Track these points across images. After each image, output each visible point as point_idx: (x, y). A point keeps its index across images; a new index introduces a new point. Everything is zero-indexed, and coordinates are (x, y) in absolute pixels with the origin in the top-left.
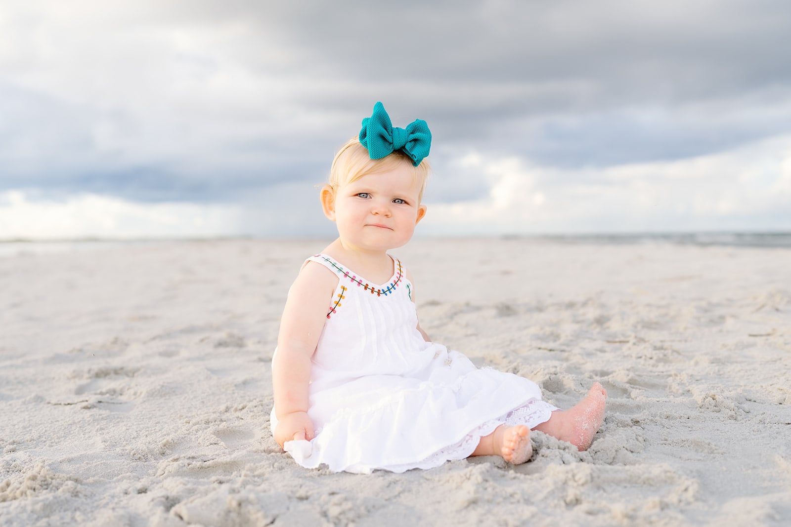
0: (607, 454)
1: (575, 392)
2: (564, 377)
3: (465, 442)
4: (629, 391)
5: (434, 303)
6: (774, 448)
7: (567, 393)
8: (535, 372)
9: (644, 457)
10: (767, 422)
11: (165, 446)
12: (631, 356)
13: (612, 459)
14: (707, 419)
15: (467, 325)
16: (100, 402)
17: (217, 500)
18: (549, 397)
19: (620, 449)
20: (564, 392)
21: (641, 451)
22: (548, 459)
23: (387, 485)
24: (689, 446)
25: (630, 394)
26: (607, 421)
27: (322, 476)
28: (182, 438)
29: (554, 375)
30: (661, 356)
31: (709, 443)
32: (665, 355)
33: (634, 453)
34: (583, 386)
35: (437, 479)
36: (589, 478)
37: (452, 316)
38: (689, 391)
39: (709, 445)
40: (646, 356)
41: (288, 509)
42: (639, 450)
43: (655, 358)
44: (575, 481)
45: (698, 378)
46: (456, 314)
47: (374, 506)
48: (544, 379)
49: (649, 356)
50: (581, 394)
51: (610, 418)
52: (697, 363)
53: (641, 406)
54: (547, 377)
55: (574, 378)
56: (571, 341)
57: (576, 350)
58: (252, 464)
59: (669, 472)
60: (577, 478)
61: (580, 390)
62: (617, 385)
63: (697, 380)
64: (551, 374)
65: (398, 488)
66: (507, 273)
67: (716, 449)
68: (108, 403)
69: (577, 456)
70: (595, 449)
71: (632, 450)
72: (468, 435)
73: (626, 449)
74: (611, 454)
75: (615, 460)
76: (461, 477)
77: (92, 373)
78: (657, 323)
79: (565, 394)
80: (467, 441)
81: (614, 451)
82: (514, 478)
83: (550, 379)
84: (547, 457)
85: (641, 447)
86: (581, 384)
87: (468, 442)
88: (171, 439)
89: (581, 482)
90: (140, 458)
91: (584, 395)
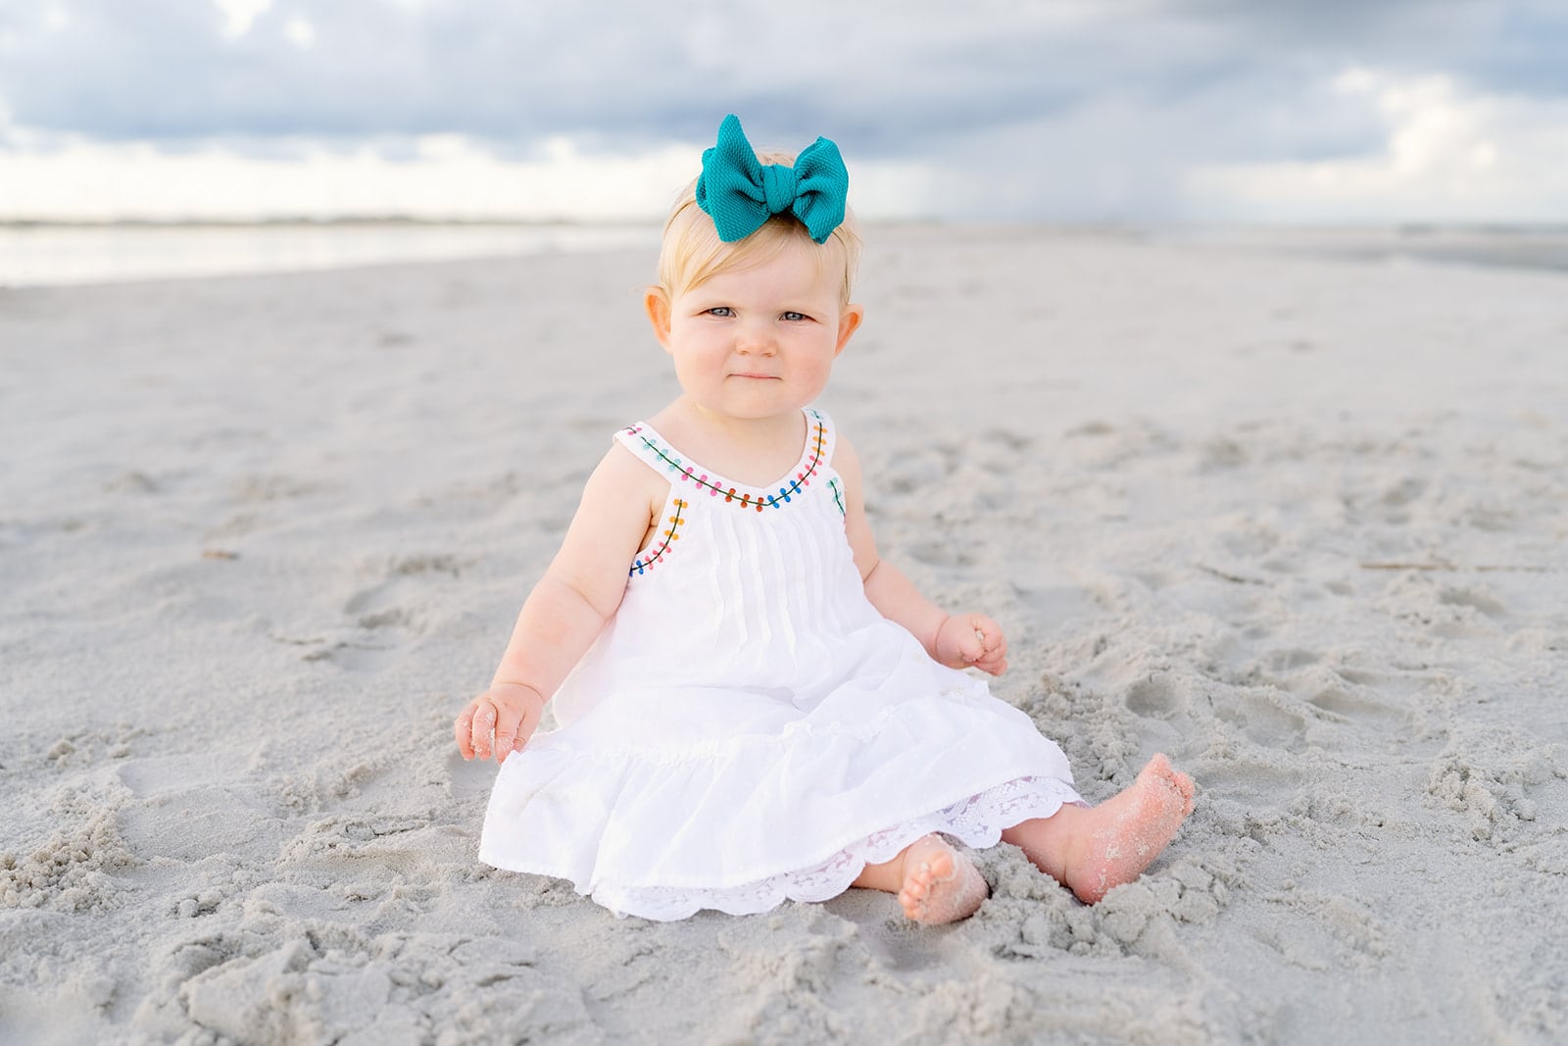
0: (1129, 920)
1: (1188, 717)
2: (1179, 679)
3: (834, 865)
4: (1305, 722)
5: (1096, 429)
6: (1498, 962)
7: (1173, 715)
8: (1132, 657)
9: (1197, 943)
10: (1542, 865)
11: (354, 776)
12: (1387, 612)
13: (1136, 934)
14: (1421, 833)
15: (1122, 493)
16: (343, 645)
17: (255, 981)
18: (1126, 727)
19: (1158, 915)
20: (1167, 715)
21: (1207, 922)
22: (989, 926)
23: (624, 961)
24: (1324, 917)
25: (1304, 733)
26: (1197, 815)
27: (542, 907)
28: (397, 760)
29: (1162, 672)
30: (1449, 618)
31: (1368, 919)
32: (1458, 618)
33: (1187, 928)
34: (1211, 704)
35: (736, 953)
36: (999, 1021)
37: (1111, 465)
38: (1445, 732)
39: (1366, 924)
40: (1417, 615)
41: (374, 1017)
42: (1204, 917)
43: (1435, 622)
44: (973, 1022)
45: (1485, 696)
46: (1124, 457)
47: (545, 1029)
48: (1141, 678)
49: (1424, 615)
50: (1199, 723)
51: (1205, 809)
52: (1518, 645)
53: (1302, 774)
54: (1145, 676)
55: (1197, 684)
56: (1294, 555)
57: (1287, 585)
58: (431, 863)
59: (1189, 1023)
60: (978, 1014)
61: (1200, 713)
62: (1284, 707)
63: (1480, 702)
64: (1156, 668)
65: (644, 968)
66: (1302, 346)
67: (1377, 939)
68: (357, 647)
69: (1061, 918)
70: (1109, 906)
71: (1186, 918)
72: (844, 851)
73: (1173, 915)
74: (1137, 924)
75: (1141, 938)
76: (764, 967)
77: (397, 564)
78: (1508, 515)
79: (1166, 719)
80: (838, 865)
81: (1144, 918)
82: (873, 982)
83: (1150, 679)
84: (990, 918)
85: (1212, 910)
86: (1210, 698)
87: (841, 867)
88: (371, 763)
89: (981, 1026)
90: (296, 802)
91: (1202, 727)
